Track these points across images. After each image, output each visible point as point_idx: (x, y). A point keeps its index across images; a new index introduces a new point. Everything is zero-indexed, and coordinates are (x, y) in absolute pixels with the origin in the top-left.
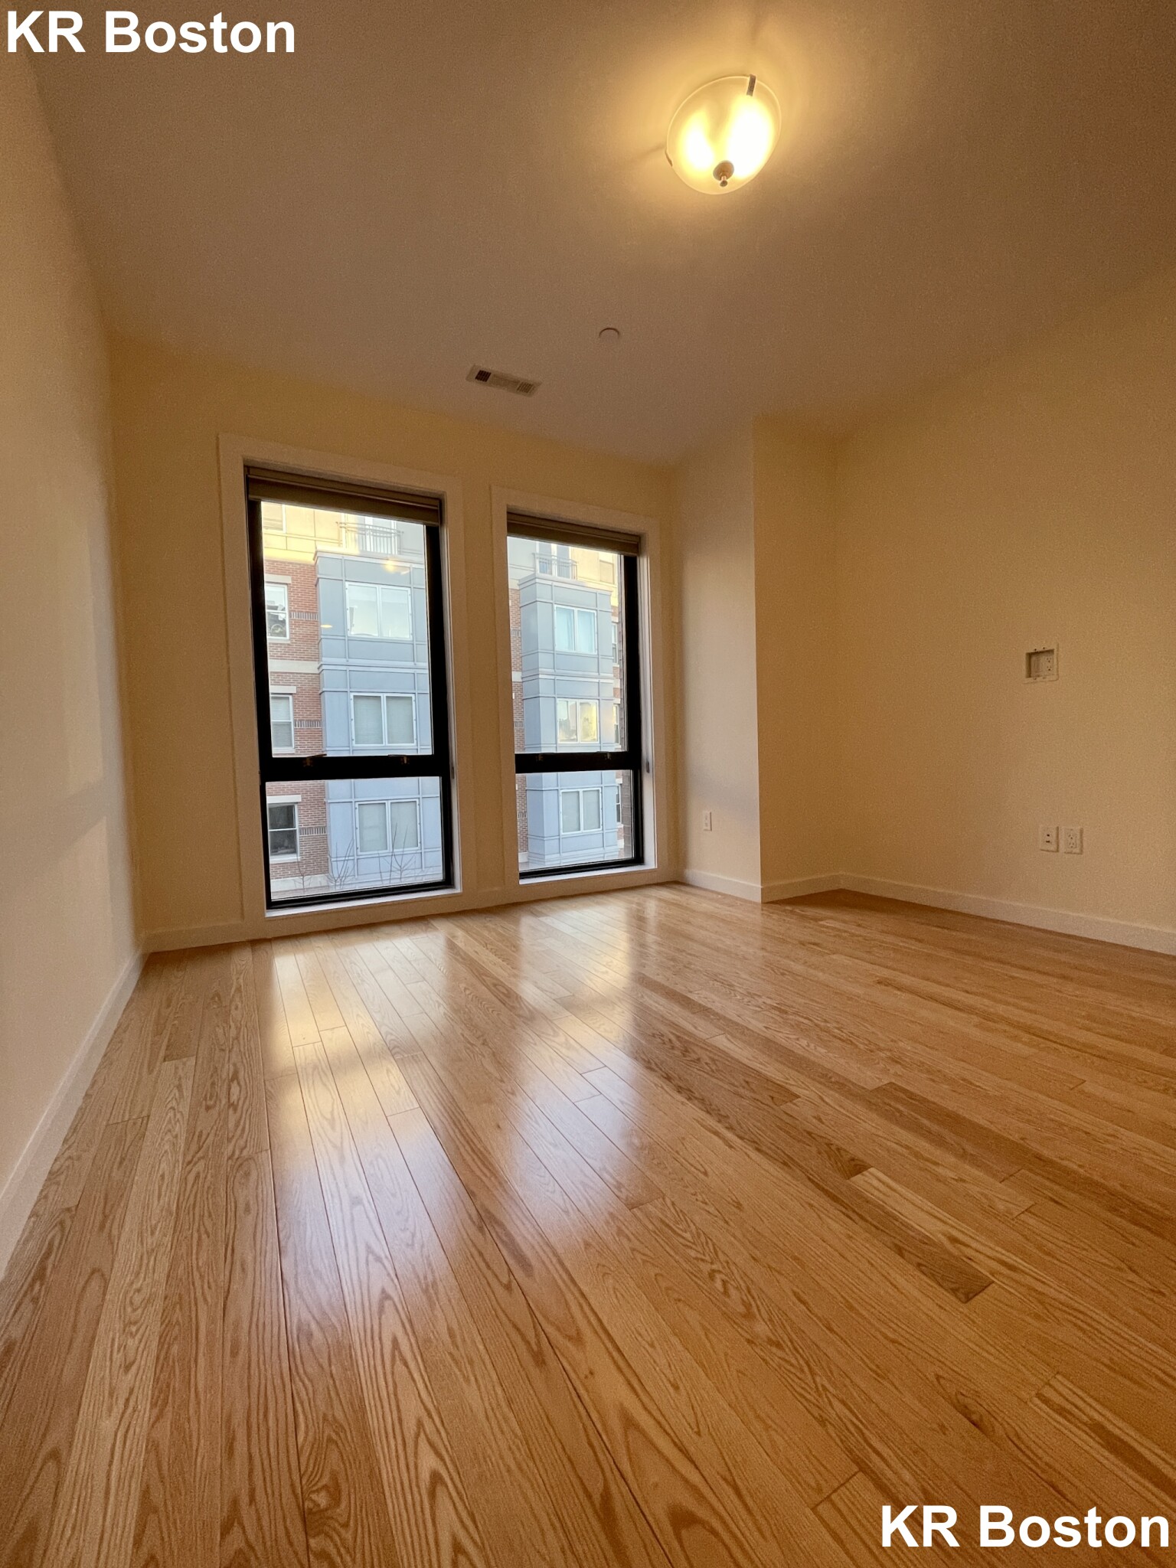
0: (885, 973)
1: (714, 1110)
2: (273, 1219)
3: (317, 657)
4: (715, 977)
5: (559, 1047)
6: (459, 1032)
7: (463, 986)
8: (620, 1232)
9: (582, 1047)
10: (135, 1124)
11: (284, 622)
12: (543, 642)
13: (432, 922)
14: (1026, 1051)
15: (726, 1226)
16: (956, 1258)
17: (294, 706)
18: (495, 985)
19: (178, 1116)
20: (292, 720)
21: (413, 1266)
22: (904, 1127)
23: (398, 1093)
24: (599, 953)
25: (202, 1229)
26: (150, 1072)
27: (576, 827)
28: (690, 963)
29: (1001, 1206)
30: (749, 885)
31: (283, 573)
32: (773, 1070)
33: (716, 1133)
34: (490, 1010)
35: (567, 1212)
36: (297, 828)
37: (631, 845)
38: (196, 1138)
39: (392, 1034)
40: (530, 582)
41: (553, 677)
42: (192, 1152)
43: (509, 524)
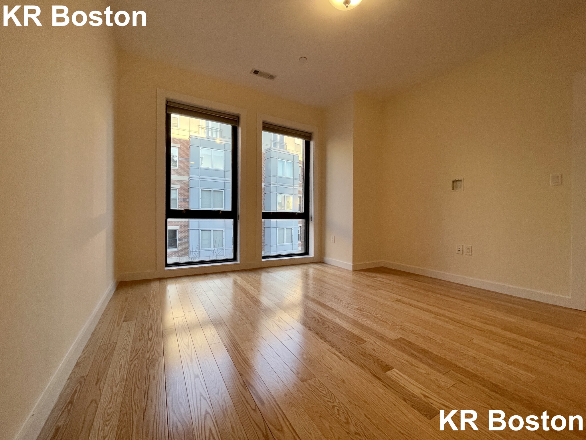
0: (399, 298)
1: (334, 346)
2: (164, 382)
3: (188, 175)
4: (335, 297)
5: (275, 321)
6: (238, 314)
7: (239, 297)
8: (298, 390)
9: (284, 321)
10: (111, 345)
11: (176, 161)
12: (273, 173)
13: (228, 274)
14: (452, 327)
15: (338, 389)
16: (426, 403)
17: (179, 193)
18: (252, 297)
19: (128, 342)
20: (177, 198)
21: (218, 402)
22: (406, 353)
23: (214, 336)
24: (291, 287)
25: (136, 386)
26: (118, 325)
27: (283, 242)
28: (326, 292)
29: (443, 384)
30: (348, 264)
31: (177, 143)
32: (356, 331)
33: (335, 354)
34: (250, 306)
35: (278, 383)
36: (177, 238)
37: (304, 248)
38: (135, 351)
39: (212, 314)
40: (269, 150)
41: (276, 186)
42: (133, 357)
43: (263, 127)
